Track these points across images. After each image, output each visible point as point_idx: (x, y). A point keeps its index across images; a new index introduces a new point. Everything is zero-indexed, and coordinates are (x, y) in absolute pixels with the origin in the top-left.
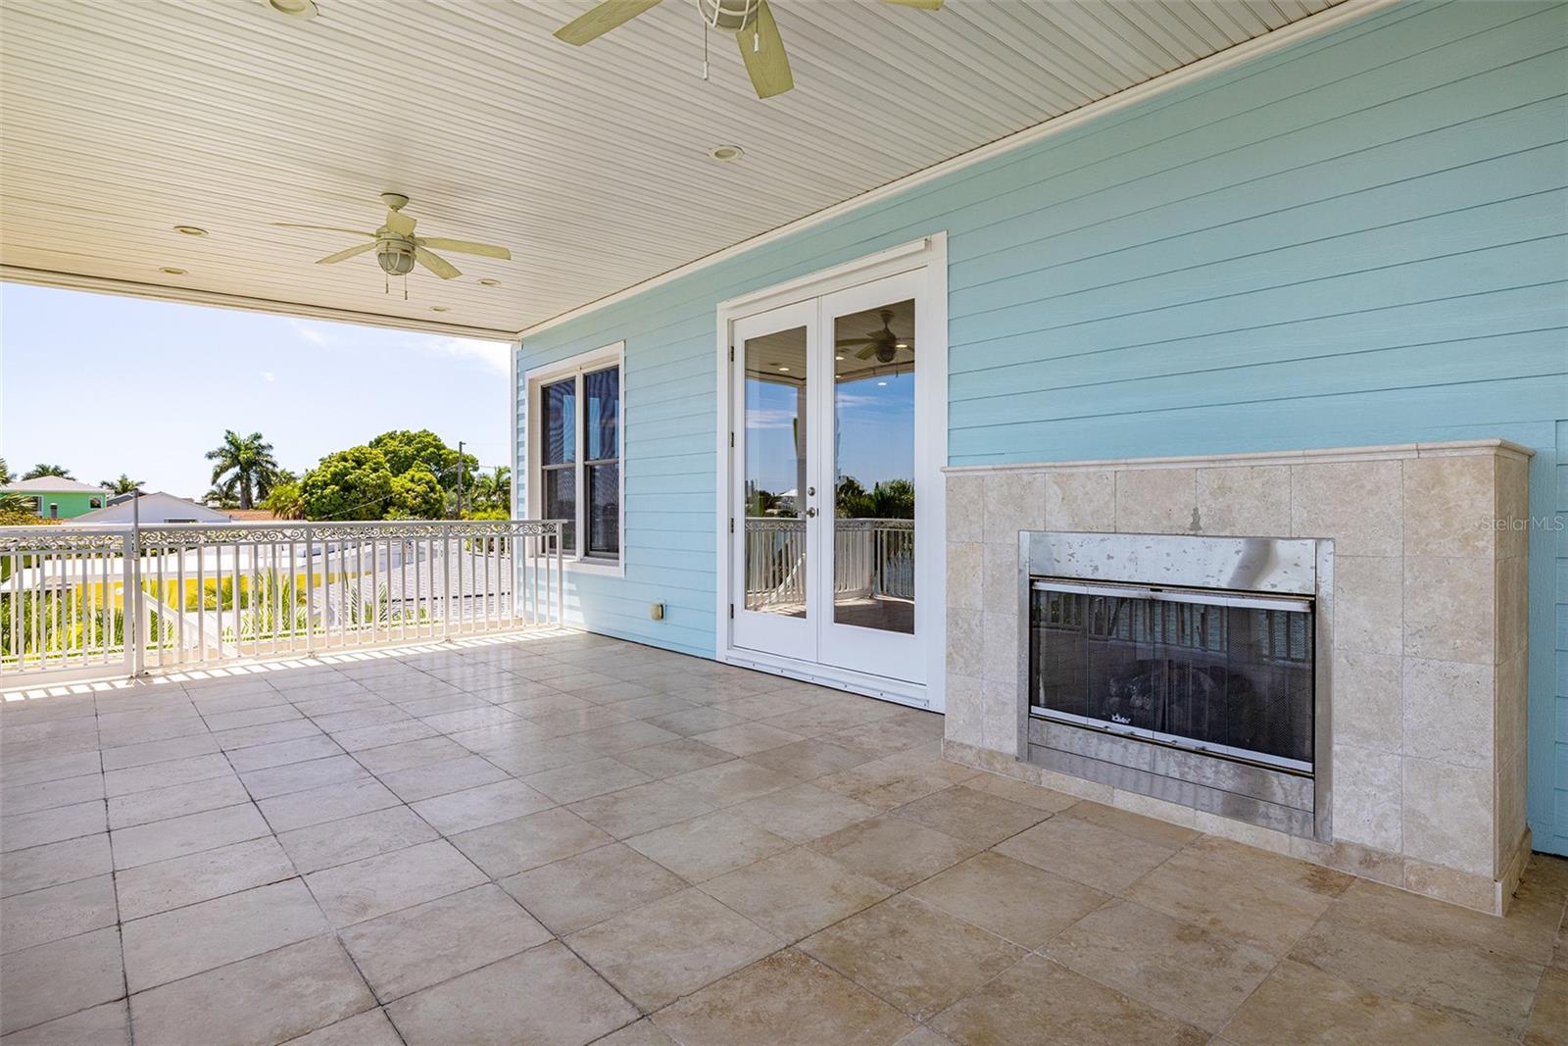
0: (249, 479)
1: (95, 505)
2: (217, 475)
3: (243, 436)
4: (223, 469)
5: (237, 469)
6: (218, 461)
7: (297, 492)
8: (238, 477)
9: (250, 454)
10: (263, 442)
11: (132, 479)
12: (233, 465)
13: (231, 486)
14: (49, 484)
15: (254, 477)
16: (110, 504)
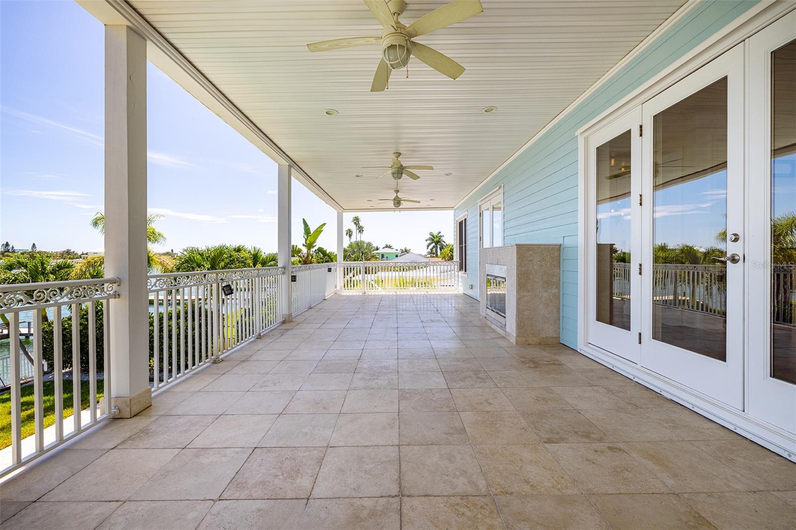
0: (437, 247)
1: (397, 256)
2: (428, 246)
3: (435, 234)
4: (430, 244)
5: (434, 244)
6: (429, 242)
7: (449, 252)
8: (434, 247)
9: (437, 239)
10: (441, 234)
11: (408, 248)
12: (432, 243)
13: (432, 250)
14: (387, 250)
15: (439, 246)
16: (400, 256)
